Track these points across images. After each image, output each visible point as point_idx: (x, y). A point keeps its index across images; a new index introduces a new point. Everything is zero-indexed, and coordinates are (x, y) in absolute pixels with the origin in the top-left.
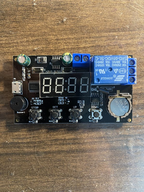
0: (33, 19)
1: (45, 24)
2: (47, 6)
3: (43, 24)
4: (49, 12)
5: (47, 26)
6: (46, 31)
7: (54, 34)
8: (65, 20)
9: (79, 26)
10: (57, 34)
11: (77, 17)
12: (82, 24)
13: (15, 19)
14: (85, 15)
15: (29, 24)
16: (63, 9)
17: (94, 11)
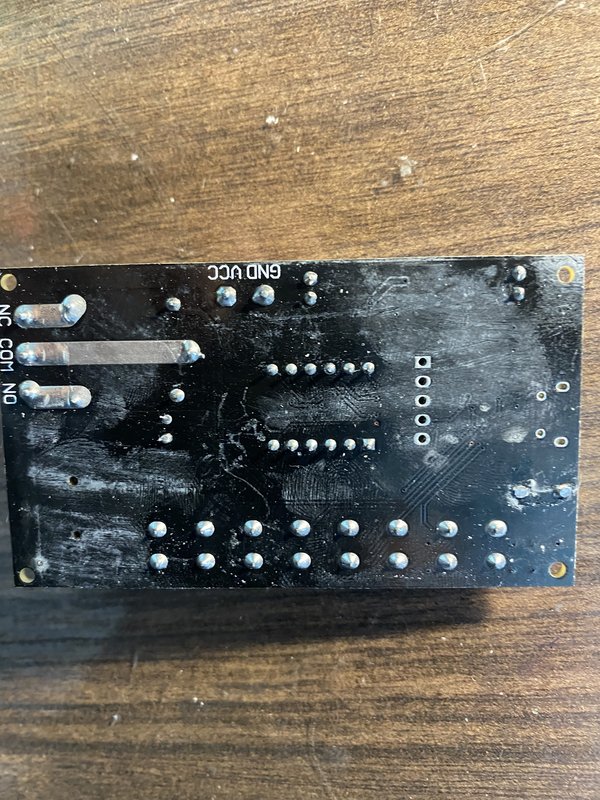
0: (270, 182)
1: (320, 200)
2: (323, 121)
3: (312, 199)
4: (333, 143)
5: (327, 206)
6: (327, 229)
7: (364, 238)
8: (406, 171)
9: (473, 190)
10: (373, 237)
11: (464, 150)
12: (487, 179)
13: (197, 192)
14: (499, 137)
15: (254, 209)
16: (393, 123)
17: (543, 111)
